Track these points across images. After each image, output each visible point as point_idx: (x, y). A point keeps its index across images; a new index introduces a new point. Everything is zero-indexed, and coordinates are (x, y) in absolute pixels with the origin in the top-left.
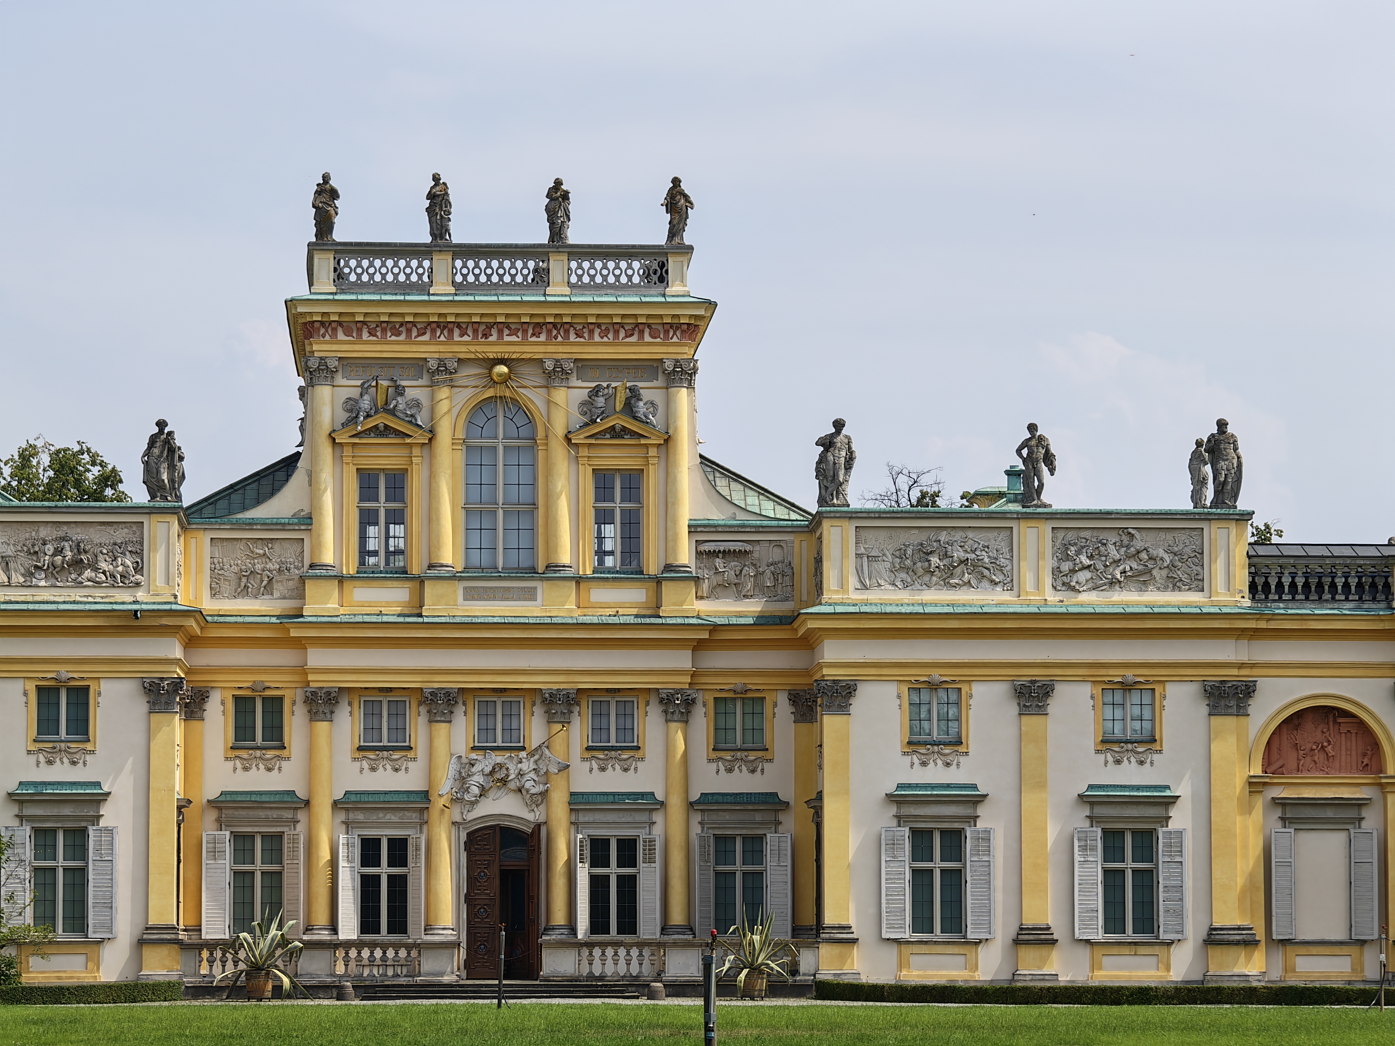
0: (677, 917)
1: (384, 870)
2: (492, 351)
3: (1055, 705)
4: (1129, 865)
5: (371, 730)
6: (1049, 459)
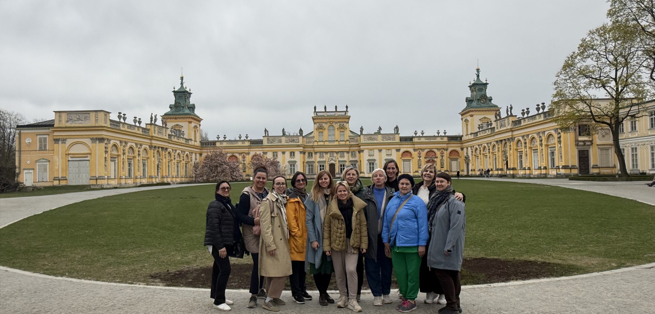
2: (330, 121)
3: (382, 151)
5: (320, 155)
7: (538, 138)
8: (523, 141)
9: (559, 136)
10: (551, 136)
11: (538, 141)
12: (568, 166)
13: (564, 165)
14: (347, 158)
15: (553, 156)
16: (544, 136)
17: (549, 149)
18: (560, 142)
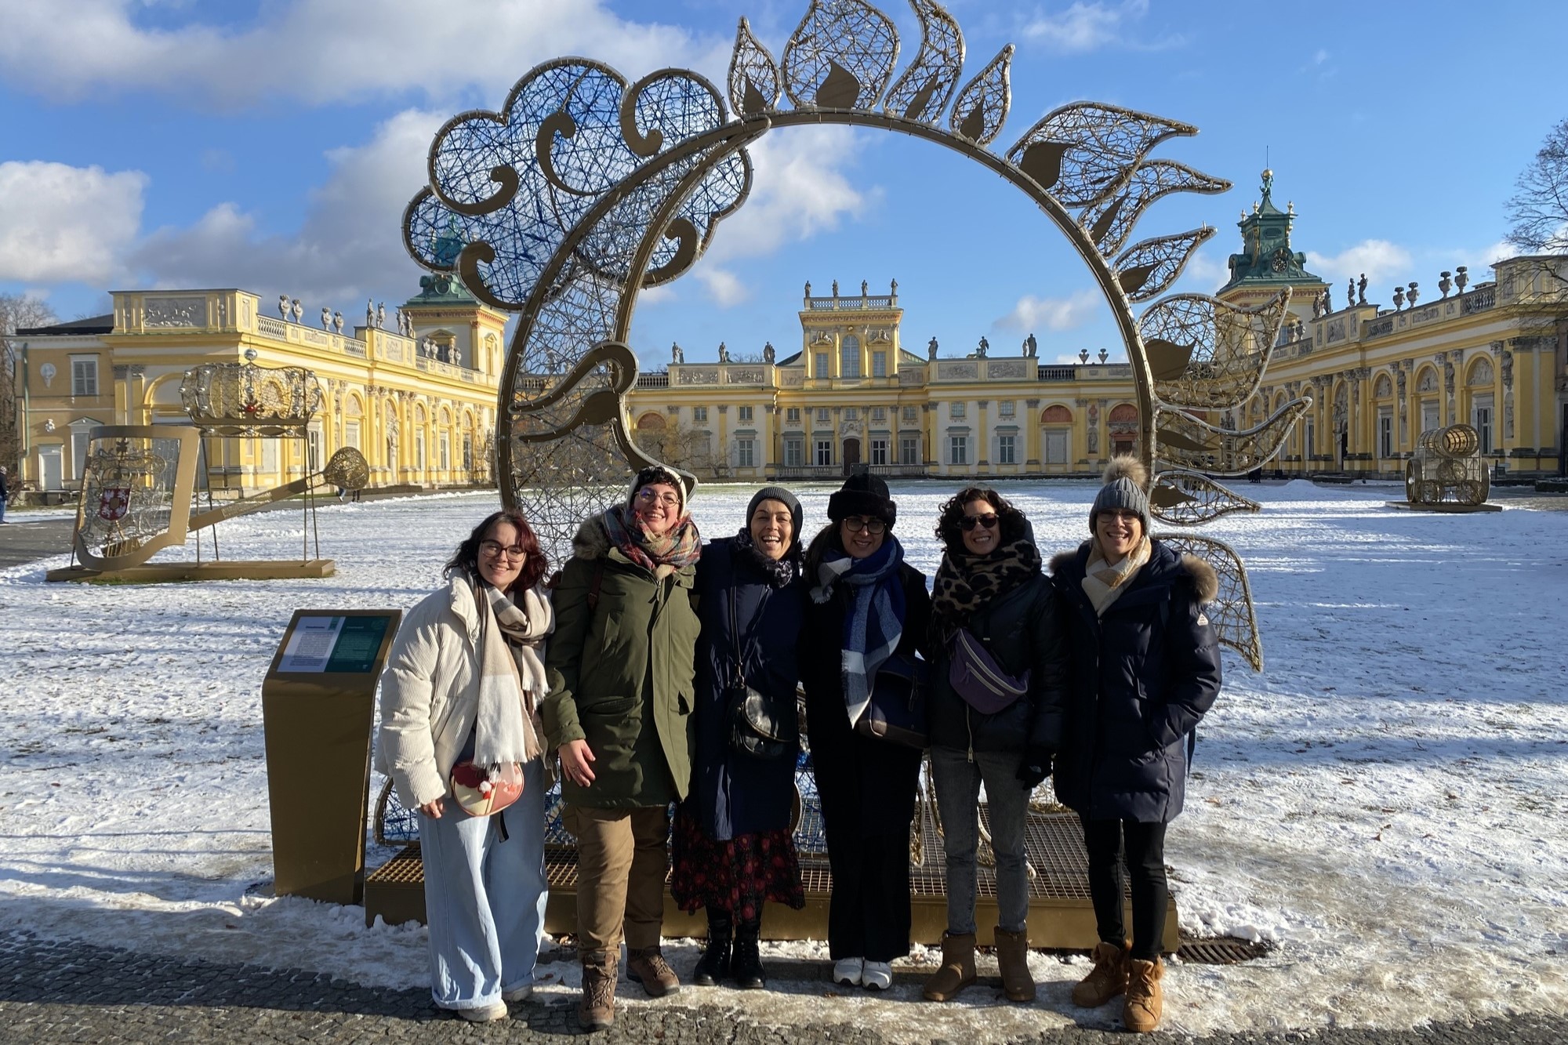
0: (895, 460)
1: (824, 450)
2: (849, 323)
3: (989, 406)
4: (1007, 446)
5: (820, 416)
6: (987, 345)
7: (1442, 370)
8: (1394, 378)
9: (1506, 363)
10: (1481, 364)
11: (1442, 378)
12: (1531, 450)
13: (1518, 446)
14: (891, 422)
15: (1486, 421)
16: (1462, 363)
17: (1474, 400)
18: (1508, 380)
